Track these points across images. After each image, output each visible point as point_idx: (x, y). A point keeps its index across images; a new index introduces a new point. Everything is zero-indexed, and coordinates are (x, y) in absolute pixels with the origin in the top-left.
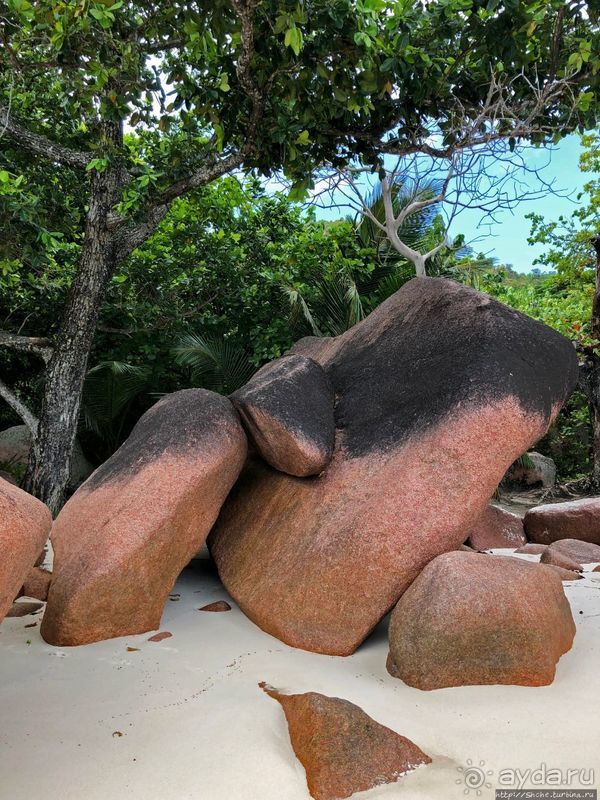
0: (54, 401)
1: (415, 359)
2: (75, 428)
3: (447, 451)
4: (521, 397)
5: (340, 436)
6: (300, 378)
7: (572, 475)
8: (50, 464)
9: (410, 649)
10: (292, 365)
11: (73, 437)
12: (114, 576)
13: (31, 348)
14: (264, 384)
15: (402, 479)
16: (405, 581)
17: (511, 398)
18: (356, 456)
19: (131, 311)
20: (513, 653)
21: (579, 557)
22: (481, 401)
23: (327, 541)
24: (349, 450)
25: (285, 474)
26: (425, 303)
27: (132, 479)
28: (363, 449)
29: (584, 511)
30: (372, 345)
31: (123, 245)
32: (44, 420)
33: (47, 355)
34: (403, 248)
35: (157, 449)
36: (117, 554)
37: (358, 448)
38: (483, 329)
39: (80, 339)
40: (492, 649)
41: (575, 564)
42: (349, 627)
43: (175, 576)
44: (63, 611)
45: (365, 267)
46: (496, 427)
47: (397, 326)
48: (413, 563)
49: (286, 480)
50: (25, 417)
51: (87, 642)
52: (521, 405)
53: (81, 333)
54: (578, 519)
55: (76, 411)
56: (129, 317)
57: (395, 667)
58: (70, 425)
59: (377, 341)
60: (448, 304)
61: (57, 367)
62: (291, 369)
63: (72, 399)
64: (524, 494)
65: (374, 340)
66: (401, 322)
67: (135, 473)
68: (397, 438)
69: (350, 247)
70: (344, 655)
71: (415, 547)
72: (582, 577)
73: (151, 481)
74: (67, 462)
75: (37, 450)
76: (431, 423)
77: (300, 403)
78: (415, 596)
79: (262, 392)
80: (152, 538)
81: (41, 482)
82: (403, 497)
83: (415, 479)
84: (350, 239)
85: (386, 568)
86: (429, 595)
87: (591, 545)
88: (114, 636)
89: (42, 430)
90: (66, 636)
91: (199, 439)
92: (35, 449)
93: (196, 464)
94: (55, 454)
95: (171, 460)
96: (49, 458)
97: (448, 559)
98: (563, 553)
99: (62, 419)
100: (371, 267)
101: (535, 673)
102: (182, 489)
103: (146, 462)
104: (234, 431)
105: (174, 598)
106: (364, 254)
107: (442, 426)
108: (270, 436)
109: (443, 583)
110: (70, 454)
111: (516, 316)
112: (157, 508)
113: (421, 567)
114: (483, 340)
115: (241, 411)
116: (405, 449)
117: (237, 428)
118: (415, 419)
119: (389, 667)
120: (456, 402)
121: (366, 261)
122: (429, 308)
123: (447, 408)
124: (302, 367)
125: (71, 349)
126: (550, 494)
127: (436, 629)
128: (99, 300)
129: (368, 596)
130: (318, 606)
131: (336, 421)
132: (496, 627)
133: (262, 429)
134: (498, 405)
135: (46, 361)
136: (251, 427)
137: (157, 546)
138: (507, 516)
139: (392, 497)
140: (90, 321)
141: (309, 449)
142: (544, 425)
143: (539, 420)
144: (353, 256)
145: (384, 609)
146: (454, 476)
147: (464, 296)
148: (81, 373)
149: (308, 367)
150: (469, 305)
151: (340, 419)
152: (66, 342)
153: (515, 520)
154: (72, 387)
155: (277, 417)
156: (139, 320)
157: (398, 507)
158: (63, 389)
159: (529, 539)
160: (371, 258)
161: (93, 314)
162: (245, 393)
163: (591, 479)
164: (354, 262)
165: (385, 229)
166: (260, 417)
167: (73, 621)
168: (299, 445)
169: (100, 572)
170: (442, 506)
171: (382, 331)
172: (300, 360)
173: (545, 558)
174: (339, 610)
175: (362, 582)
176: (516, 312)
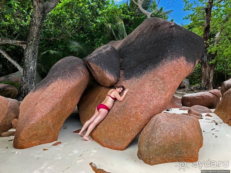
0: (28, 62)
1: (148, 45)
2: (35, 71)
3: (159, 77)
4: (186, 57)
5: (122, 72)
6: (108, 53)
7: (194, 84)
8: (28, 83)
9: (146, 150)
10: (105, 48)
11: (35, 74)
12: (38, 124)
13: (19, 45)
14: (95, 55)
15: (143, 87)
16: (144, 124)
17: (182, 58)
18: (127, 79)
19: (51, 31)
20: (184, 150)
21: (200, 111)
22: (172, 59)
23: (116, 109)
24: (125, 77)
25: (103, 86)
26: (151, 26)
27: (47, 88)
28: (130, 77)
29: (202, 96)
30: (133, 41)
31: (47, 8)
32: (25, 69)
33: (24, 47)
34: (143, 11)
35: (56, 77)
36: (39, 115)
37: (128, 77)
38: (172, 33)
39: (35, 41)
40: (177, 150)
41: (199, 114)
42: (124, 140)
43: (63, 122)
44: (19, 137)
45: (131, 17)
46: (177, 68)
47: (141, 34)
48: (147, 117)
49: (103, 88)
50: (18, 68)
51: (29, 147)
52: (186, 60)
53: (35, 39)
54: (199, 99)
55: (35, 66)
56: (51, 34)
57: (140, 155)
58: (34, 70)
59: (135, 40)
60: (160, 26)
61: (28, 51)
62: (105, 49)
63: (34, 61)
64: (180, 90)
65: (134, 40)
66: (143, 33)
67: (48, 86)
68: (141, 73)
69: (126, 11)
70: (122, 150)
71: (148, 111)
72: (202, 118)
73: (53, 89)
74: (34, 82)
75: (23, 79)
76: (154, 67)
77: (107, 61)
78: (148, 130)
79: (94, 57)
80: (53, 109)
81: (26, 89)
82: (143, 93)
83: (148, 87)
84: (126, 9)
85: (137, 119)
86: (153, 130)
87: (204, 107)
88: (40, 144)
89: (24, 72)
90: (20, 145)
91: (71, 74)
92: (23, 78)
93: (70, 83)
94: (29, 80)
95: (61, 81)
96: (28, 81)
97: (160, 116)
98: (195, 110)
99: (31, 68)
100: (133, 18)
101: (192, 157)
102: (65, 91)
103: (52, 82)
104: (84, 71)
105: (65, 128)
106: (130, 14)
107: (158, 68)
108: (97, 73)
109: (158, 125)
110: (35, 79)
111: (184, 29)
112: (55, 99)
113: (150, 119)
114: (172, 37)
115: (87, 64)
116: (144, 76)
117: (86, 70)
118: (148, 66)
119: (138, 155)
120: (163, 59)
121: (131, 16)
122: (153, 27)
123: (160, 62)
124: (109, 49)
125: (32, 45)
126: (188, 90)
127: (156, 143)
128: (40, 27)
129: (131, 129)
130: (113, 132)
131: (120, 67)
132: (178, 142)
133: (94, 70)
134: (178, 60)
135: (24, 49)
136: (91, 70)
137: (55, 112)
138: (176, 98)
139: (139, 94)
140: (38, 35)
141: (110, 77)
142: (194, 67)
143: (192, 65)
144: (127, 14)
145: (136, 134)
146: (162, 86)
147: (165, 23)
148: (36, 53)
149: (111, 49)
150: (167, 26)
151: (122, 67)
152: (30, 42)
153: (179, 99)
154: (34, 58)
155: (99, 66)
156: (54, 35)
157: (142, 97)
158: (30, 58)
159: (183, 105)
160: (133, 15)
161: (38, 32)
162: (88, 58)
163: (201, 85)
164: (127, 16)
165: (137, 4)
166: (93, 66)
167: (22, 140)
168: (107, 76)
169: (32, 122)
170: (158, 96)
171: (137, 36)
172: (108, 47)
173: (190, 111)
174: (120, 134)
175: (129, 124)
176: (184, 28)
